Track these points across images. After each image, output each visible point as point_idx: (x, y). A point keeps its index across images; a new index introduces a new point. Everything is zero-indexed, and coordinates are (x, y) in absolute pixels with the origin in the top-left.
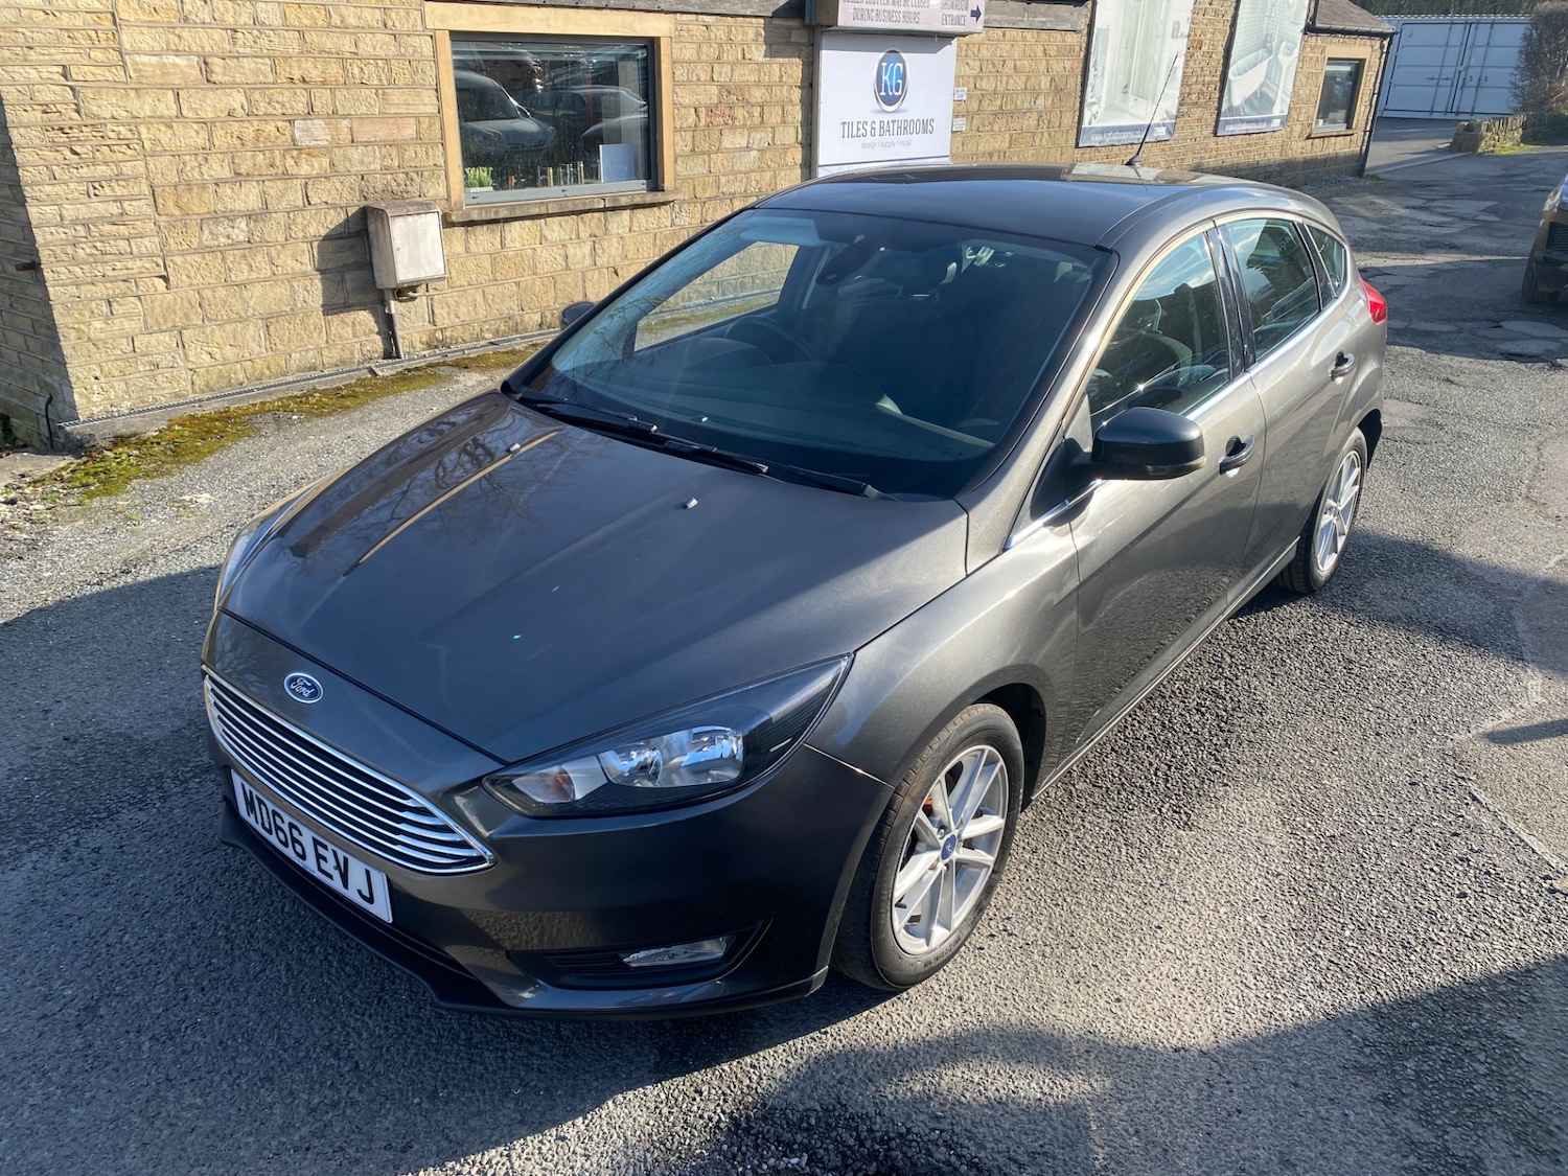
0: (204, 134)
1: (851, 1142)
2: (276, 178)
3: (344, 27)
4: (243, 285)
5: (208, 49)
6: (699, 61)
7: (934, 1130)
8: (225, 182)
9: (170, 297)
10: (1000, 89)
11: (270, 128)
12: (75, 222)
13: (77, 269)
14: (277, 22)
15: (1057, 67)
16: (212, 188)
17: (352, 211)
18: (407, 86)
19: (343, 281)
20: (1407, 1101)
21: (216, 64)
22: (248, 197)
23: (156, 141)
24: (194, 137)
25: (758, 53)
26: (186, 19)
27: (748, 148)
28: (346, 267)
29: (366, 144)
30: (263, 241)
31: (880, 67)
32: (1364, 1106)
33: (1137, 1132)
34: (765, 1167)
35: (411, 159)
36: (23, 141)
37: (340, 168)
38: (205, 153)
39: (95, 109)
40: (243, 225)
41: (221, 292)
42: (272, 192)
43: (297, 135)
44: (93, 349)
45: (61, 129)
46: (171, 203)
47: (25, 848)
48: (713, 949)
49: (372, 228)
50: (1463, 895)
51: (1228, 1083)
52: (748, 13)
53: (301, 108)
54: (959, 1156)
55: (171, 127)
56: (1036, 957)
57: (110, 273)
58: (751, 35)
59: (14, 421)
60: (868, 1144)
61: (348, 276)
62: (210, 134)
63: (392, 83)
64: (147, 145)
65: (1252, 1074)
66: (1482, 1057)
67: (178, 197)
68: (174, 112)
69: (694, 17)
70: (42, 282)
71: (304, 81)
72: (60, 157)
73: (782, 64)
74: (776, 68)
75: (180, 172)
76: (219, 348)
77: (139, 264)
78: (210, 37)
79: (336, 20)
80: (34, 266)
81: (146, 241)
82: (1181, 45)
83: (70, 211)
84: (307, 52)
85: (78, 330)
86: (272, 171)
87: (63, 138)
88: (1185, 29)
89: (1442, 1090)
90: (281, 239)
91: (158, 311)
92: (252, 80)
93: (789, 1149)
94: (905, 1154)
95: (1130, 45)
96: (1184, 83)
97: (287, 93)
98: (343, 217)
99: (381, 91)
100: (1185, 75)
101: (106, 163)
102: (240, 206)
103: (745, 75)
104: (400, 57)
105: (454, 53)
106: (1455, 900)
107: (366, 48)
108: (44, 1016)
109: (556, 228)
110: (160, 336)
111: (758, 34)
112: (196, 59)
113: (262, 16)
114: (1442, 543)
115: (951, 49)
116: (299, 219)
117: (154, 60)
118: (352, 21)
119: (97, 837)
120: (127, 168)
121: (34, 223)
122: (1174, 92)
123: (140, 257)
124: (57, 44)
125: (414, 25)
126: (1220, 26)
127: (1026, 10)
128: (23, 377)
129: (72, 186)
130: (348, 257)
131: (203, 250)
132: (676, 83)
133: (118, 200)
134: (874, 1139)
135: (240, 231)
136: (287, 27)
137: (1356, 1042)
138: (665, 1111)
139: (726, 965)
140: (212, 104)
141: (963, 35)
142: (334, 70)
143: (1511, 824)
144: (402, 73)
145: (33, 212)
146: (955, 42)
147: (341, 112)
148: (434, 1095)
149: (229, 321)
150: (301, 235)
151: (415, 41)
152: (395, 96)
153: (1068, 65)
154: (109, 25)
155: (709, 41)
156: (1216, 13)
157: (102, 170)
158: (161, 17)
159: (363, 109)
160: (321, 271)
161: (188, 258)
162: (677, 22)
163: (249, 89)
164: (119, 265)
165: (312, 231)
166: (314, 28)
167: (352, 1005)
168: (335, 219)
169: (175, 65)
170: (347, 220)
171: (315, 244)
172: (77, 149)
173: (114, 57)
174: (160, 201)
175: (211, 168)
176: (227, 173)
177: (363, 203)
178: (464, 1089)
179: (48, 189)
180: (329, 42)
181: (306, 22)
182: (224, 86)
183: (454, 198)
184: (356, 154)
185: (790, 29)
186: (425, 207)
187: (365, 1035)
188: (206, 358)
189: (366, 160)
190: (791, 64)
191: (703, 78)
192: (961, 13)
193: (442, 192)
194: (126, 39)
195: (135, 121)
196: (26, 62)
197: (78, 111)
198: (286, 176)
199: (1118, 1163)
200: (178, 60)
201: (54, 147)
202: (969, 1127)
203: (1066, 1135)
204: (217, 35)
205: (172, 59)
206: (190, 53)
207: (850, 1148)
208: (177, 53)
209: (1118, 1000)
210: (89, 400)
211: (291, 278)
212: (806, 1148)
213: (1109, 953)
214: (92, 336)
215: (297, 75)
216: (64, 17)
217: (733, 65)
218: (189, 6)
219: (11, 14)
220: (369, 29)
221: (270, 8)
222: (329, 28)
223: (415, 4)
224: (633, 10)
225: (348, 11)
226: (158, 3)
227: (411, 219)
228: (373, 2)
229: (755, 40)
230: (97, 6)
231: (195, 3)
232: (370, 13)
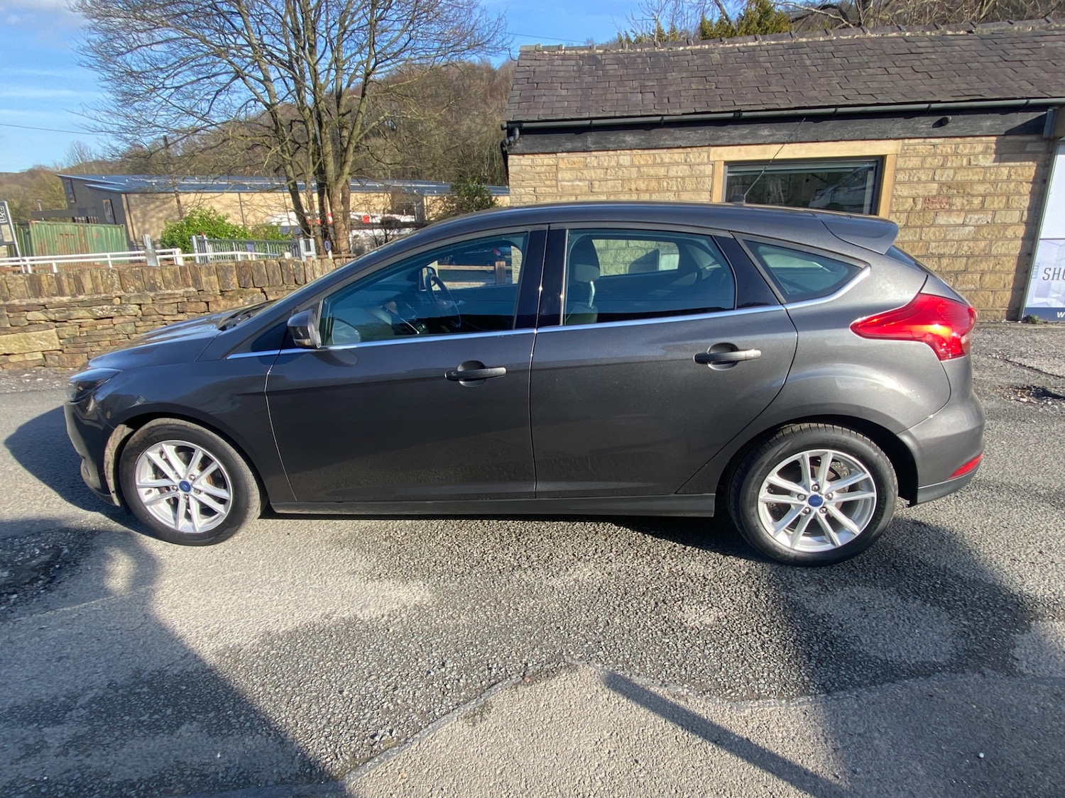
3: (662, 164)
5: (593, 177)
6: (922, 168)
14: (628, 163)
17: (649, 251)
18: (693, 190)
21: (596, 184)
25: (988, 161)
26: (586, 166)
27: (964, 225)
58: (980, 149)
63: (686, 190)
69: (921, 141)
71: (637, 190)
73: (1012, 167)
74: (1004, 170)
78: (595, 173)
79: (658, 160)
84: (641, 176)
90: (611, 261)
92: (611, 190)
97: (628, 196)
98: (644, 253)
99: (678, 193)
103: (968, 176)
104: (691, 176)
105: (727, 172)
107: (673, 172)
111: (987, 148)
112: (587, 182)
113: (621, 162)
116: (622, 253)
117: (570, 184)
118: (668, 160)
124: (534, 179)
125: (703, 159)
132: (896, 182)
136: (633, 165)
142: (655, 184)
150: (621, 260)
151: (702, 167)
152: (685, 195)
154: (555, 170)
155: (934, 155)
158: (576, 166)
162: (904, 145)
163: (609, 194)
165: (627, 259)
166: (647, 165)
168: (640, 254)
169: (578, 185)
170: (646, 255)
171: (630, 265)
173: (554, 182)
180: (652, 171)
181: (642, 162)
182: (597, 193)
185: (1024, 141)
190: (1023, 166)
191: (924, 179)
194: (560, 176)
200: (580, 183)
204: (598, 171)
205: (578, 183)
206: (586, 180)
208: (580, 180)
215: (633, 187)
216: (538, 168)
217: (956, 170)
218: (588, 160)
219: (518, 168)
220: (677, 164)
221: (625, 158)
222: (654, 165)
223: (704, 149)
224: (864, 140)
225: (666, 156)
226: (575, 159)
227: (672, 256)
228: (681, 150)
229: (985, 152)
230: (551, 163)
231: (593, 158)
232: (678, 155)
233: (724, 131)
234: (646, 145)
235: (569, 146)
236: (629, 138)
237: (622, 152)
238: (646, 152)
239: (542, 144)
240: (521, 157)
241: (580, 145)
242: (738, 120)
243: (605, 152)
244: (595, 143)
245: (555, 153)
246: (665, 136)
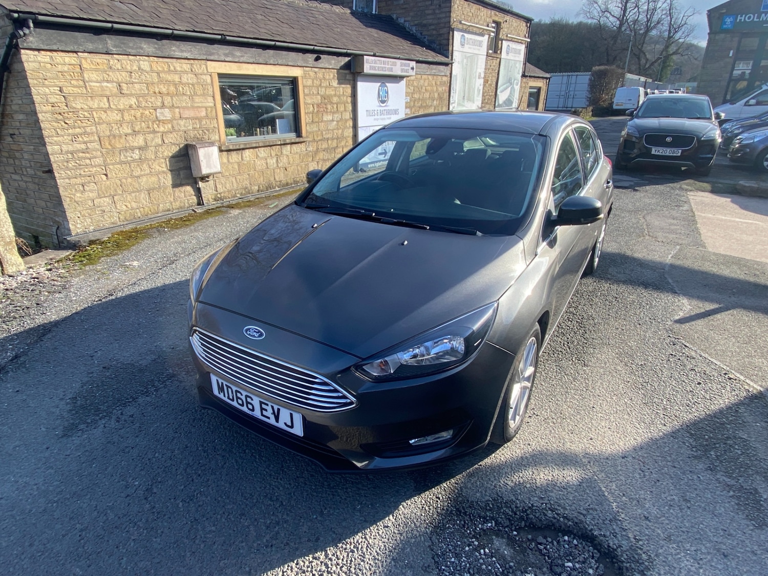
0: (120, 115)
1: (510, 513)
2: (150, 133)
3: (175, 71)
4: (138, 177)
5: (120, 80)
6: (313, 86)
7: (543, 504)
8: (129, 134)
9: (108, 183)
10: (421, 97)
11: (147, 112)
12: (67, 152)
13: (69, 172)
14: (148, 69)
15: (440, 89)
16: (124, 137)
17: (182, 146)
18: (201, 95)
19: (179, 174)
20: (718, 468)
21: (124, 86)
22: (140, 141)
23: (100, 118)
24: (114, 116)
25: (335, 83)
26: (111, 68)
27: (333, 120)
28: (180, 169)
29: (186, 119)
30: (146, 158)
31: (379, 89)
32: (704, 472)
33: (624, 494)
34: (478, 529)
35: (204, 125)
36: (44, 119)
37: (176, 128)
38: (120, 123)
39: (74, 105)
40: (137, 152)
41: (129, 180)
42: (148, 138)
43: (158, 115)
44: (77, 205)
45: (60, 114)
46: (107, 144)
47: (98, 418)
48: (446, 435)
49: (190, 152)
50: (699, 384)
51: (649, 469)
52: (330, 67)
53: (159, 104)
54: (558, 514)
55: (105, 112)
56: (551, 424)
57: (83, 173)
58: (332, 76)
59: (41, 238)
60: (518, 513)
61: (182, 173)
62: (123, 115)
63: (196, 94)
64: (96, 119)
65: (656, 464)
66: (737, 447)
67: (110, 141)
68: (107, 106)
69: (310, 69)
70: (54, 178)
71: (160, 93)
72: (60, 125)
73: (343, 88)
74: (341, 89)
75: (110, 131)
76: (130, 203)
77: (95, 169)
78: (121, 75)
79: (172, 68)
80: (50, 171)
81: (97, 160)
82: (482, 81)
83: (65, 148)
84: (161, 81)
85: (70, 197)
86: (148, 130)
87: (60, 117)
88: (482, 75)
89: (730, 462)
90: (153, 157)
91: (103, 188)
92: (138, 92)
93: (486, 521)
94: (535, 516)
95: (464, 81)
96: (483, 96)
97: (153, 98)
98: (178, 148)
99: (191, 97)
100: (483, 93)
101: (79, 128)
102: (136, 144)
103: (330, 92)
104: (198, 83)
105: (219, 82)
106: (698, 386)
107: (184, 80)
108: (128, 496)
109: (263, 152)
110: (105, 199)
111: (334, 76)
112: (115, 84)
113: (142, 67)
115: (404, 82)
116: (160, 149)
117: (98, 84)
118: (178, 69)
119: (130, 410)
120: (88, 129)
121: (50, 153)
122: (480, 99)
123: (95, 166)
124: (57, 78)
125: (203, 70)
126: (494, 74)
127: (429, 68)
128: (45, 219)
129: (65, 137)
130: (181, 165)
131: (121, 163)
132: (305, 95)
133: (85, 143)
134: (519, 510)
135: (136, 155)
136: (152, 71)
137: (688, 446)
138: (427, 508)
139: (453, 441)
140: (123, 103)
141: (408, 77)
142: (172, 88)
143: (703, 355)
144: (199, 91)
145: (49, 149)
146: (405, 79)
147: (175, 105)
148: (322, 513)
149: (134, 192)
150: (161, 156)
151: (204, 77)
152: (197, 99)
153: (444, 88)
154: (78, 70)
155: (316, 78)
156: (493, 70)
157: (78, 130)
158: (101, 67)
159: (184, 104)
160: (171, 171)
161: (115, 166)
162: (304, 71)
163: (138, 97)
164: (86, 170)
165: (166, 154)
166: (163, 71)
167: (271, 475)
168: (175, 149)
169: (107, 87)
170: (180, 150)
171: (167, 160)
172: (67, 122)
173: (81, 83)
174: (103, 143)
175: (123, 129)
176: (130, 131)
177: (186, 143)
178: (334, 508)
179: (55, 138)
180: (169, 77)
181: (160, 69)
182: (127, 95)
183: (222, 141)
184: (182, 123)
185: (346, 74)
186: (212, 144)
187: (281, 489)
188: (124, 207)
189: (186, 125)
190: (347, 88)
191: (315, 93)
192: (407, 68)
193: (217, 137)
194: (86, 75)
195: (91, 110)
196: (44, 85)
197: (67, 106)
198: (154, 132)
199: (622, 509)
200: (108, 85)
201: (57, 121)
202: (556, 501)
203: (596, 500)
204: (124, 74)
205: (105, 84)
206: (113, 82)
207: (511, 516)
208: (108, 81)
209: (591, 439)
210: (76, 227)
211: (158, 174)
212: (492, 518)
213: (579, 420)
214: (76, 200)
215: (157, 91)
216: (60, 66)
217: (326, 87)
218: (111, 63)
219: (36, 65)
220: (186, 72)
221: (145, 63)
222: (170, 71)
223: (203, 62)
224: (288, 65)
225: (177, 65)
226: (99, 61)
227: (206, 148)
228: (186, 61)
229: (334, 78)
230: (73, 62)
231: (114, 61)
232: (185, 66)
233: (214, 49)
234: (160, 54)
235: (90, 46)
236: (147, 45)
237: (141, 57)
238: (161, 60)
239: (60, 41)
240: (36, 53)
241: (101, 47)
242: (224, 42)
243: (126, 56)
244: (115, 46)
245: (76, 52)
246: (176, 48)
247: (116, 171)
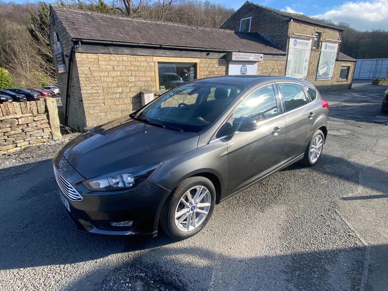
0: (112, 79)
1: (156, 272)
2: (125, 87)
3: (138, 61)
4: (118, 105)
5: (114, 65)
6: (205, 67)
7: (175, 272)
8: (116, 87)
9: (105, 107)
10: (267, 71)
11: (124, 78)
12: (89, 93)
13: (89, 101)
14: (126, 60)
15: (280, 67)
16: (113, 88)
17: (138, 93)
18: (149, 71)
19: (136, 105)
20: (293, 281)
21: (115, 67)
22: (120, 90)
23: (104, 80)
24: (110, 79)
25: (217, 65)
26: (110, 60)
28: (137, 103)
29: (141, 81)
30: (122, 98)
31: (241, 68)
32: (282, 281)
33: (222, 279)
34: (135, 275)
35: (149, 84)
36: (81, 80)
37: (136, 85)
38: (112, 82)
39: (94, 75)
40: (118, 95)
41: (114, 106)
42: (124, 89)
43: (129, 79)
44: (91, 115)
45: (88, 78)
46: (106, 91)
47: (34, 195)
49: (141, 96)
50: (325, 234)
51: (249, 271)
52: (215, 58)
53: (130, 75)
54: (178, 279)
55: (107, 78)
56: (215, 236)
57: (95, 102)
58: (215, 62)
60: (159, 273)
61: (137, 104)
62: (114, 79)
63: (147, 71)
64: (102, 81)
65: (256, 270)
66: (317, 273)
67: (107, 89)
68: (107, 75)
69: (204, 59)
70: (83, 103)
71: (131, 70)
72: (87, 82)
73: (221, 67)
74: (220, 68)
75: (108, 85)
76: (113, 116)
77: (100, 101)
78: (114, 63)
79: (137, 60)
80: (82, 101)
81: (101, 97)
82: (308, 63)
83: (88, 92)
84: (131, 65)
85: (88, 112)
86: (124, 85)
87: (88, 79)
88: (308, 60)
89: (304, 280)
90: (125, 97)
91: (102, 109)
92: (121, 70)
93: (142, 272)
94: (166, 276)
95: (296, 63)
96: (308, 70)
97: (127, 72)
98: (136, 94)
99: (144, 72)
100: (308, 69)
101: (95, 84)
102: (118, 91)
103: (214, 69)
104: (148, 66)
105: (158, 65)
106: (323, 235)
107: (142, 64)
109: (176, 97)
110: (102, 113)
111: (217, 62)
112: (112, 66)
113: (124, 59)
114: (346, 158)
115: (256, 64)
116: (129, 94)
117: (104, 66)
118: (140, 60)
119: (47, 195)
120: (99, 85)
121: (82, 93)
122: (306, 72)
123: (100, 100)
124: (88, 64)
125: (151, 60)
126: (316, 60)
127: (273, 57)
128: (81, 120)
129: (89, 87)
130: (137, 101)
131: (111, 99)
132: (200, 71)
133: (97, 90)
134: (161, 272)
135: (118, 96)
136: (128, 61)
137: (285, 265)
140: (114, 74)
141: (259, 61)
142: (136, 68)
143: (344, 219)
144: (148, 69)
145: (82, 92)
146: (257, 63)
147: (137, 75)
148: (77, 250)
149: (115, 111)
150: (129, 97)
151: (151, 63)
152: (147, 73)
153: (282, 67)
154: (97, 60)
155: (207, 63)
156: (315, 57)
157: (94, 85)
158: (106, 59)
159: (141, 75)
160: (132, 103)
161: (108, 100)
162: (201, 60)
163: (121, 71)
164: (96, 101)
165: (131, 96)
166: (133, 61)
168: (135, 94)
169: (108, 67)
170: (137, 94)
171: (131, 98)
172: (90, 81)
173: (98, 66)
174: (104, 90)
175: (113, 85)
176: (116, 86)
177: (140, 91)
179: (85, 88)
180: (135, 64)
181: (132, 60)
182: (116, 71)
183: (157, 91)
184: (139, 83)
185: (223, 61)
186: (151, 92)
188: (110, 117)
189: (141, 84)
190: (223, 67)
191: (205, 70)
192: (258, 57)
193: (155, 90)
194: (100, 63)
195: (100, 77)
196: (83, 67)
197: (91, 75)
198: (127, 86)
199: (215, 286)
200: (109, 67)
201: (86, 81)
202: (184, 273)
203: (205, 278)
204: (116, 62)
205: (108, 66)
206: (111, 65)
207: (155, 273)
208: (109, 65)
209: (230, 248)
210: (89, 124)
211: (126, 104)
212: (145, 272)
213: (233, 238)
214: (91, 113)
215: (129, 69)
216: (90, 59)
217: (212, 67)
218: (111, 58)
219: (81, 59)
220: (143, 61)
221: (125, 58)
222: (136, 61)
223: (151, 57)
224: (192, 58)
225: (139, 58)
226: (106, 57)
227: (148, 94)
228: (144, 57)
229: (216, 63)
230: (95, 57)
231: (112, 57)
232: (143, 58)
233: (156, 51)
234: (132, 54)
235: (103, 51)
236: (126, 50)
237: (124, 55)
238: (132, 56)
239: (91, 49)
240: (81, 54)
241: (107, 51)
242: (161, 48)
243: (117, 55)
244: (113, 51)
245: (97, 54)
246: (139, 51)
247: (108, 102)
